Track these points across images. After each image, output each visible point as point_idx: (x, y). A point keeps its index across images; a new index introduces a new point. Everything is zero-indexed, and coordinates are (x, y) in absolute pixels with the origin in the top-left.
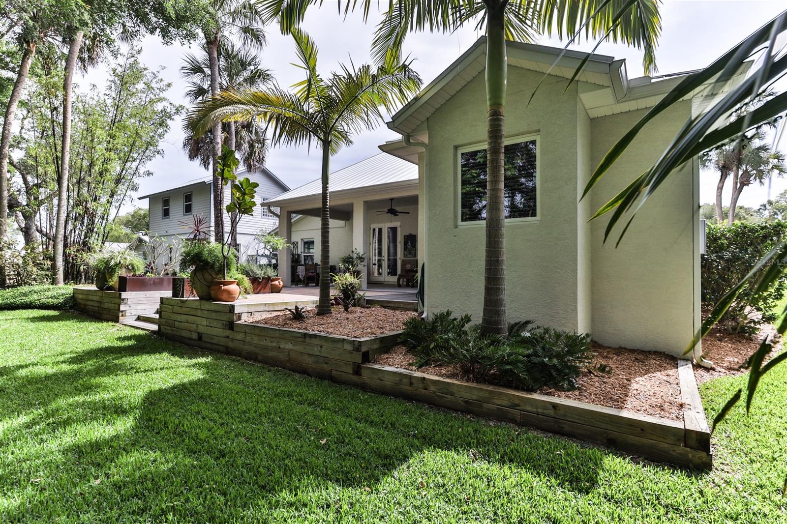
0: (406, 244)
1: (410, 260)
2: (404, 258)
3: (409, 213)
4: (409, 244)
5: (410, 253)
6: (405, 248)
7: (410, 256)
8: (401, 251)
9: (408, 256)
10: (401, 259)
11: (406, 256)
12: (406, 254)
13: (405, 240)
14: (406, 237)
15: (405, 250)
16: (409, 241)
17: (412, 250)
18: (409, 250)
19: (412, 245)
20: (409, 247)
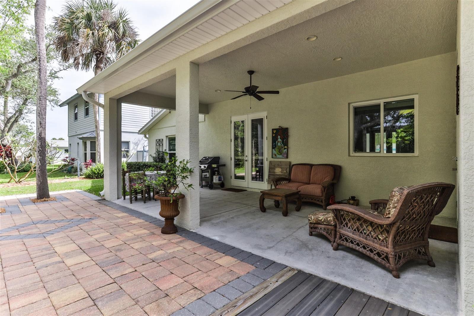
0: (274, 140)
1: (280, 162)
2: (272, 160)
3: (277, 92)
4: (279, 140)
5: (280, 153)
6: (274, 147)
7: (281, 156)
8: (268, 150)
9: (278, 156)
10: (269, 160)
11: (275, 157)
12: (275, 155)
13: (274, 135)
14: (275, 131)
15: (273, 148)
16: (279, 137)
17: (283, 148)
18: (278, 148)
19: (283, 142)
20: (279, 144)
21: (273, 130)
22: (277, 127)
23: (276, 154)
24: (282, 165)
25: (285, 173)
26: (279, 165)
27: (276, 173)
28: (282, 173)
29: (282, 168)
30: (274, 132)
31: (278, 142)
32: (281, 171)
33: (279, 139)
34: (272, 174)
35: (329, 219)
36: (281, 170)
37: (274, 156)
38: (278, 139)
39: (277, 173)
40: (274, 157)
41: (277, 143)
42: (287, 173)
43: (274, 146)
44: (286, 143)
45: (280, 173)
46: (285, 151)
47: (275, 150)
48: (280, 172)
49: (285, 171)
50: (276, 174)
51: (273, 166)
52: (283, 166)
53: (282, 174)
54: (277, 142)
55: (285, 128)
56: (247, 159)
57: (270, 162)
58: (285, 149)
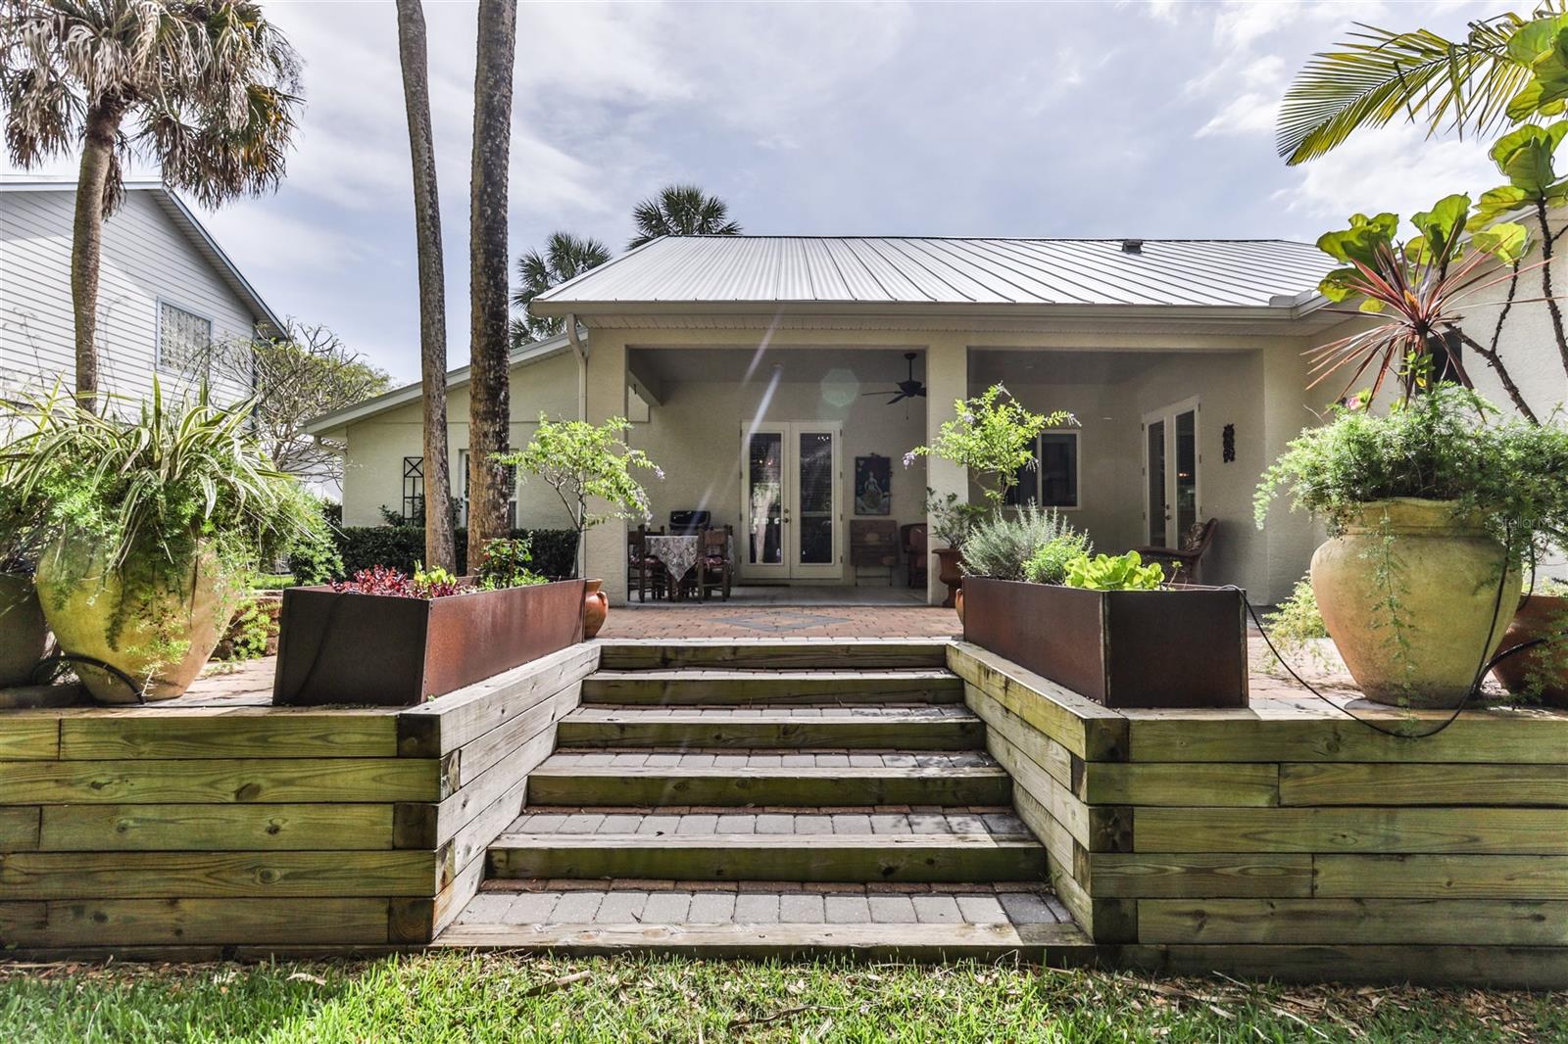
4: (872, 479)
5: (875, 504)
7: (875, 511)
8: (845, 498)
9: (868, 510)
10: (846, 519)
13: (860, 470)
14: (861, 463)
15: (857, 494)
16: (871, 474)
17: (882, 496)
18: (870, 495)
19: (879, 484)
20: (872, 488)
21: (858, 459)
22: (867, 455)
23: (866, 507)
24: (881, 528)
26: (875, 526)
27: (870, 543)
29: (878, 534)
31: (869, 483)
32: (877, 538)
33: (872, 477)
34: (859, 544)
36: (879, 537)
38: (869, 477)
41: (867, 485)
42: (893, 543)
44: (885, 486)
45: (878, 543)
47: (863, 499)
48: (877, 540)
49: (888, 540)
50: (868, 545)
51: (862, 529)
52: (881, 530)
53: (881, 543)
54: (866, 483)
55: (883, 459)
56: (787, 516)
57: (852, 523)
58: (885, 497)
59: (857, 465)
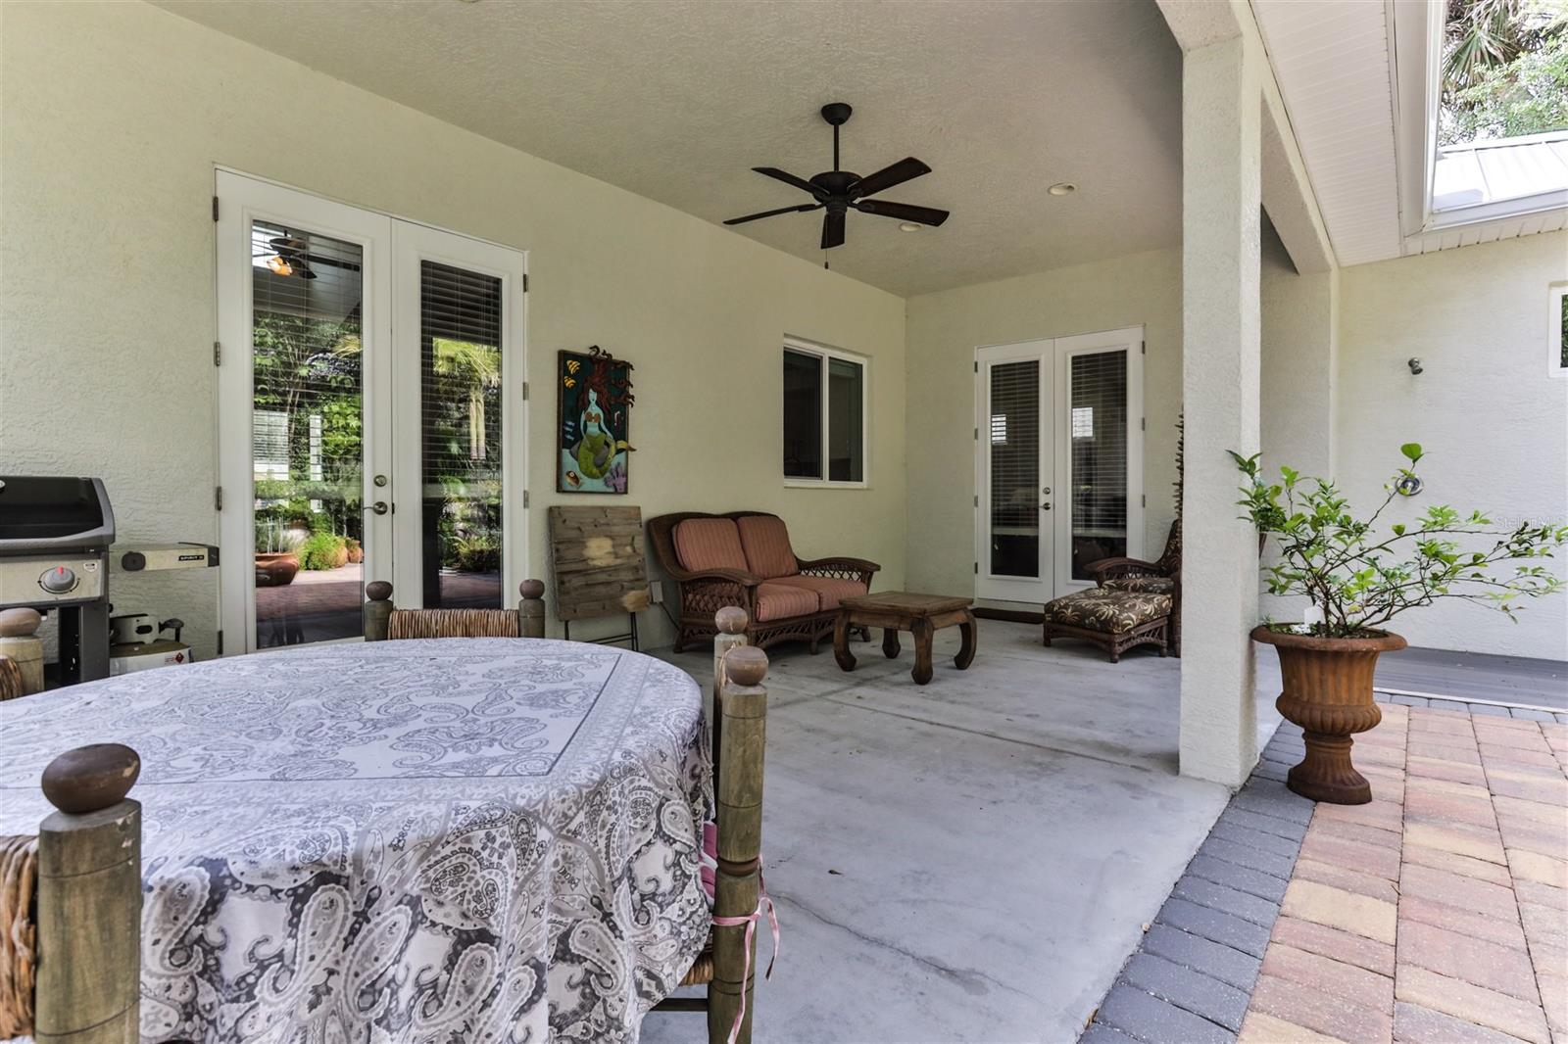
0: (570, 403)
1: (603, 509)
2: (560, 500)
4: (594, 409)
7: (598, 484)
9: (588, 483)
10: (539, 504)
11: (575, 489)
12: (576, 479)
13: (568, 382)
14: (573, 366)
15: (563, 443)
16: (593, 396)
17: (613, 449)
18: (592, 447)
19: (608, 422)
20: (593, 429)
21: (564, 356)
22: (583, 349)
23: (580, 474)
24: (614, 525)
25: (629, 557)
26: (600, 522)
27: (591, 563)
28: (617, 556)
29: (612, 538)
30: (572, 371)
31: (589, 418)
32: (612, 550)
33: (593, 403)
34: (574, 567)
35: (1164, 605)
36: (614, 546)
37: (567, 482)
38: (589, 402)
39: (598, 563)
40: (569, 488)
41: (585, 422)
42: (638, 555)
43: (569, 437)
44: (620, 428)
45: (610, 561)
46: (619, 464)
47: (575, 457)
48: (610, 553)
49: (629, 549)
50: (595, 568)
51: (573, 529)
52: (616, 529)
53: (619, 561)
54: (583, 417)
55: (616, 363)
56: (383, 495)
57: (553, 514)
58: (619, 451)
59: (563, 370)
